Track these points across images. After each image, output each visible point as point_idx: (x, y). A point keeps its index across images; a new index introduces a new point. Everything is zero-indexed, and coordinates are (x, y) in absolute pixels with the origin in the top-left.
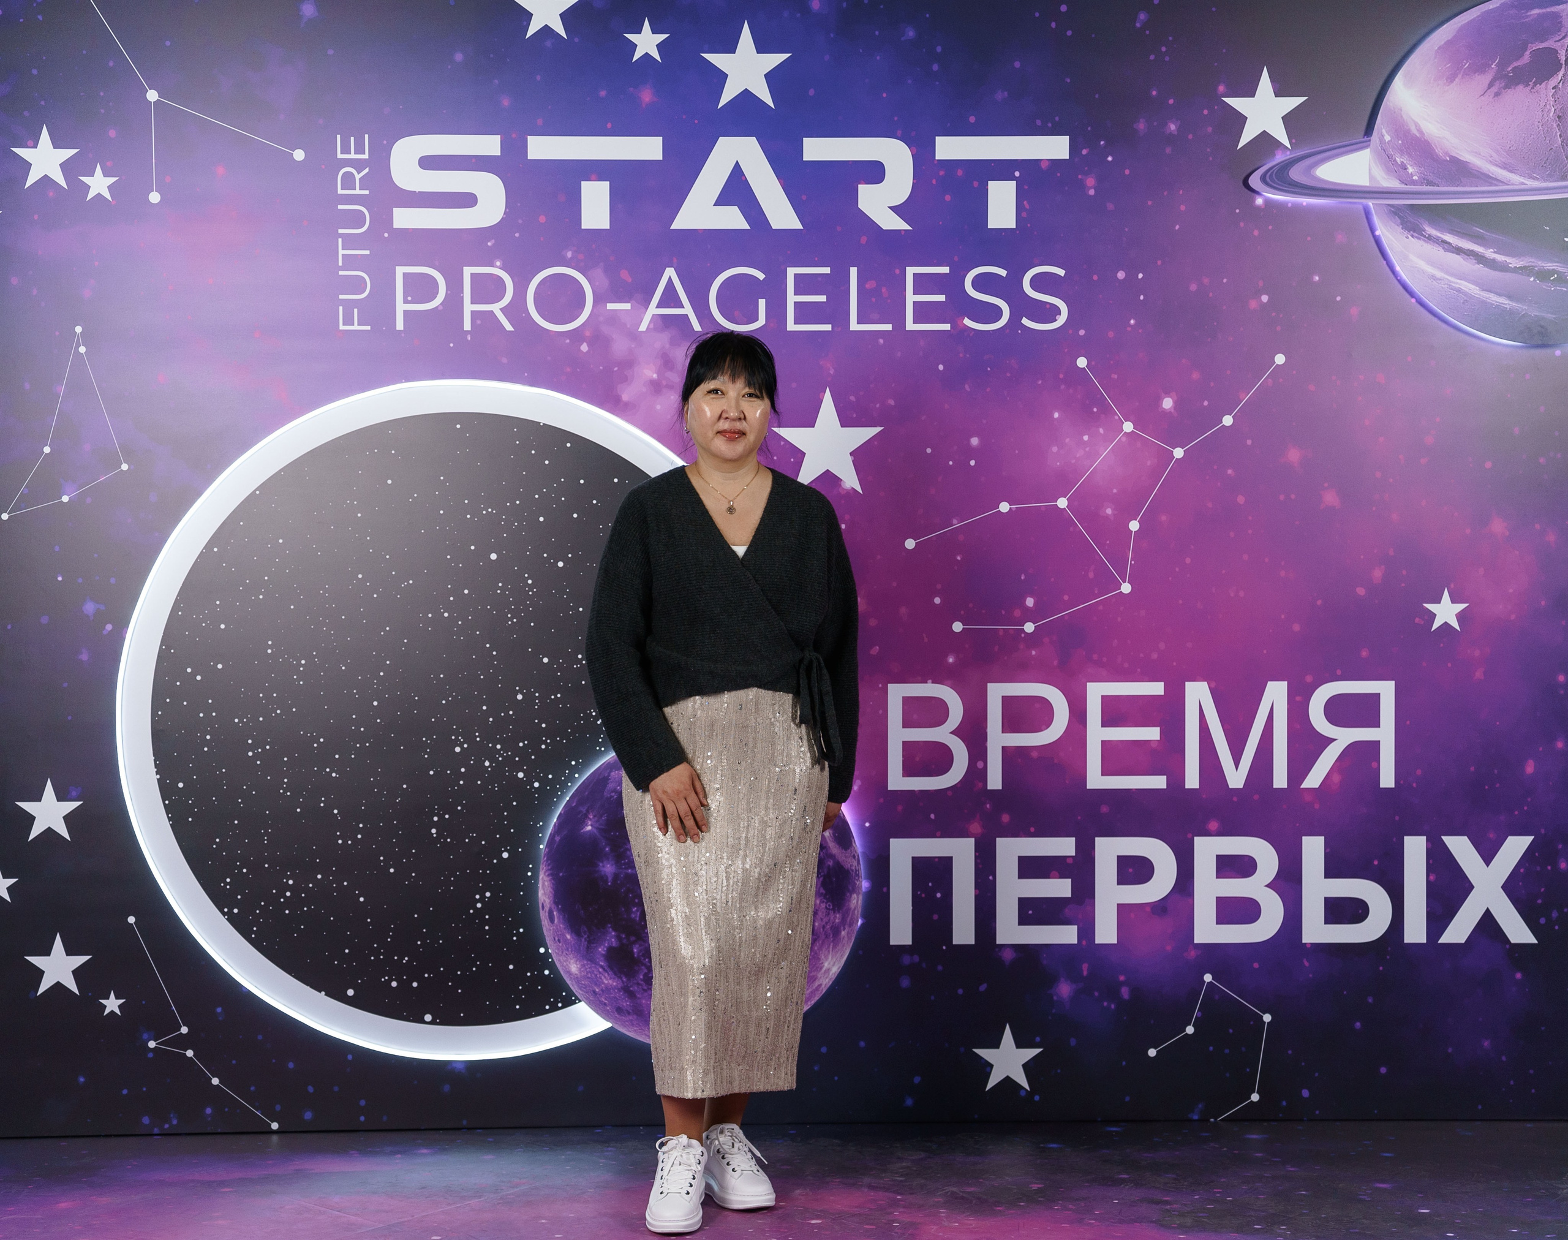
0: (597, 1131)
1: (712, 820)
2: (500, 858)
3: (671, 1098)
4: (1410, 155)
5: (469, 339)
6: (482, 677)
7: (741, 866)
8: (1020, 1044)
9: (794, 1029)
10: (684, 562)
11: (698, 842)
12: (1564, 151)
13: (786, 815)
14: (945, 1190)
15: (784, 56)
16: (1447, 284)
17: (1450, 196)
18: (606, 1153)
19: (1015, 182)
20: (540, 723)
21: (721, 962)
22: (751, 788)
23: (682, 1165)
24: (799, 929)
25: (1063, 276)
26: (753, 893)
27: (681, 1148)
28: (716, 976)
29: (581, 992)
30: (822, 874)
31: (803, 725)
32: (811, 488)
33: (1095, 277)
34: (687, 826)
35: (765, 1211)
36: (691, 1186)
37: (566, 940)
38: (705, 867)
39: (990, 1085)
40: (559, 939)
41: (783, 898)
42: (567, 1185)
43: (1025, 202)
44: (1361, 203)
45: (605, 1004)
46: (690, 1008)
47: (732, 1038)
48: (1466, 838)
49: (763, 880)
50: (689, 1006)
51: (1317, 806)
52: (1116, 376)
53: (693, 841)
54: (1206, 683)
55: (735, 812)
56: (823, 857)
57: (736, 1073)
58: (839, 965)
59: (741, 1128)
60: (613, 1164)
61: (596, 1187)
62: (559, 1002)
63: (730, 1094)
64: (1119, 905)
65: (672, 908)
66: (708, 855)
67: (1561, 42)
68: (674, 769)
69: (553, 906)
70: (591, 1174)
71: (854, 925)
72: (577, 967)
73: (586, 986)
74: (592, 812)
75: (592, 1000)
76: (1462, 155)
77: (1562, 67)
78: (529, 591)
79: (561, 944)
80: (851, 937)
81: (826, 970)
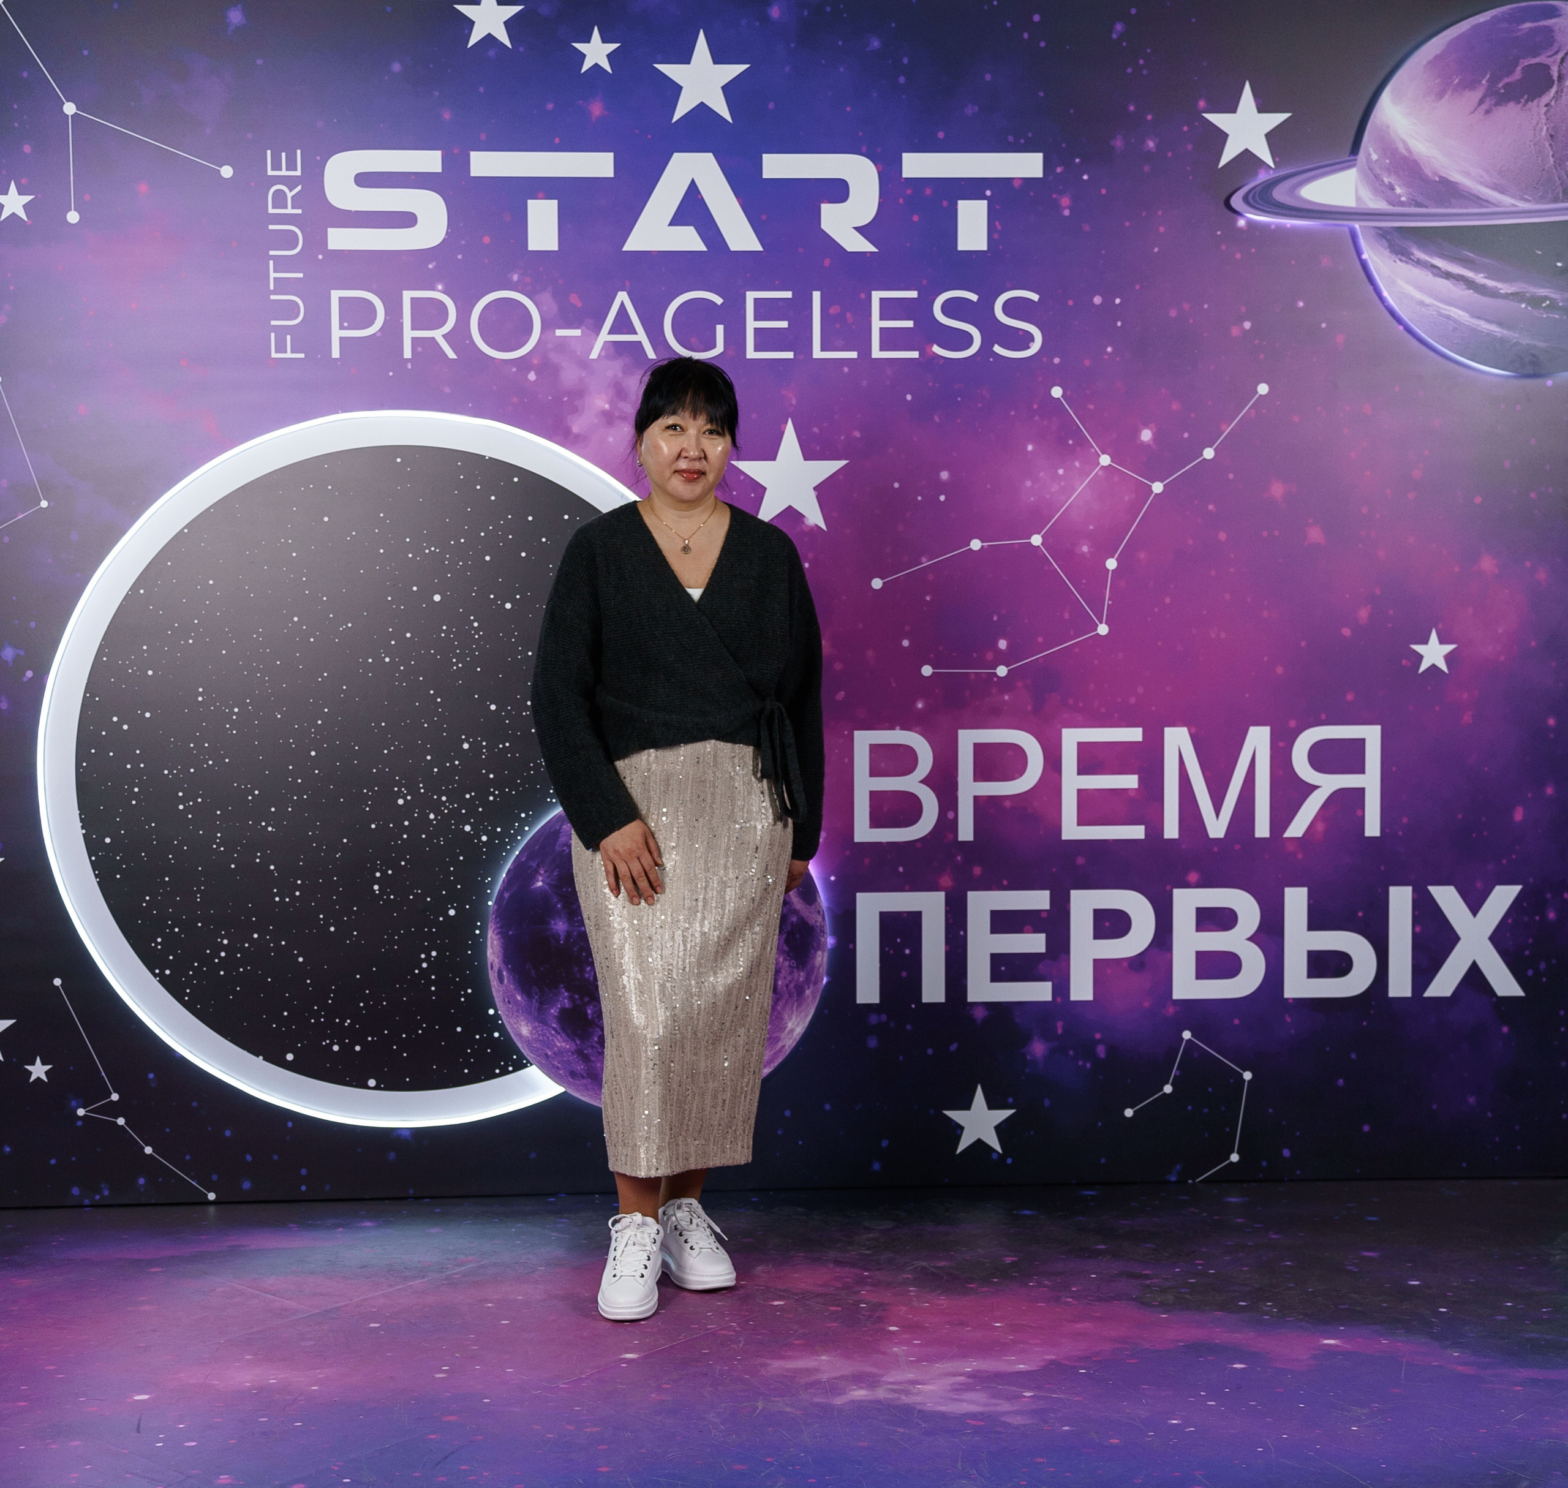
0: (550, 1200)
1: (667, 880)
2: (446, 916)
4: (1398, 175)
5: (410, 367)
6: (426, 725)
7: (698, 929)
8: (992, 1105)
9: (751, 1100)
11: (652, 904)
12: (1556, 171)
13: (746, 874)
14: (914, 1265)
15: (741, 68)
16: (1437, 311)
17: (1439, 219)
18: (558, 1225)
19: (986, 201)
20: (487, 774)
21: (677, 1032)
22: (709, 847)
23: (636, 1245)
25: (1037, 301)
26: (712, 958)
28: (671, 1046)
29: (532, 1055)
32: (772, 525)
33: (1071, 303)
34: (640, 888)
35: (725, 1292)
36: (646, 1267)
37: (516, 1002)
38: (659, 931)
39: (961, 1147)
40: (509, 1000)
42: (516, 1263)
43: (997, 223)
44: (1347, 225)
45: (558, 1068)
46: (643, 1081)
47: (687, 1112)
48: (1452, 887)
49: (722, 943)
50: (642, 1080)
51: (1300, 856)
52: (1092, 407)
53: (648, 904)
54: (1186, 728)
55: (692, 871)
56: (786, 913)
58: (804, 1025)
59: (699, 1203)
60: (566, 1238)
61: (548, 1265)
62: (510, 1065)
63: (686, 1171)
64: (1096, 961)
65: (624, 974)
67: (1554, 57)
69: (503, 966)
70: (542, 1250)
71: (819, 983)
72: (528, 1030)
73: (537, 1049)
74: (543, 867)
75: (544, 1064)
76: (1451, 176)
77: (1553, 84)
78: (474, 634)
79: (511, 1006)
80: (816, 995)
81: (789, 1031)
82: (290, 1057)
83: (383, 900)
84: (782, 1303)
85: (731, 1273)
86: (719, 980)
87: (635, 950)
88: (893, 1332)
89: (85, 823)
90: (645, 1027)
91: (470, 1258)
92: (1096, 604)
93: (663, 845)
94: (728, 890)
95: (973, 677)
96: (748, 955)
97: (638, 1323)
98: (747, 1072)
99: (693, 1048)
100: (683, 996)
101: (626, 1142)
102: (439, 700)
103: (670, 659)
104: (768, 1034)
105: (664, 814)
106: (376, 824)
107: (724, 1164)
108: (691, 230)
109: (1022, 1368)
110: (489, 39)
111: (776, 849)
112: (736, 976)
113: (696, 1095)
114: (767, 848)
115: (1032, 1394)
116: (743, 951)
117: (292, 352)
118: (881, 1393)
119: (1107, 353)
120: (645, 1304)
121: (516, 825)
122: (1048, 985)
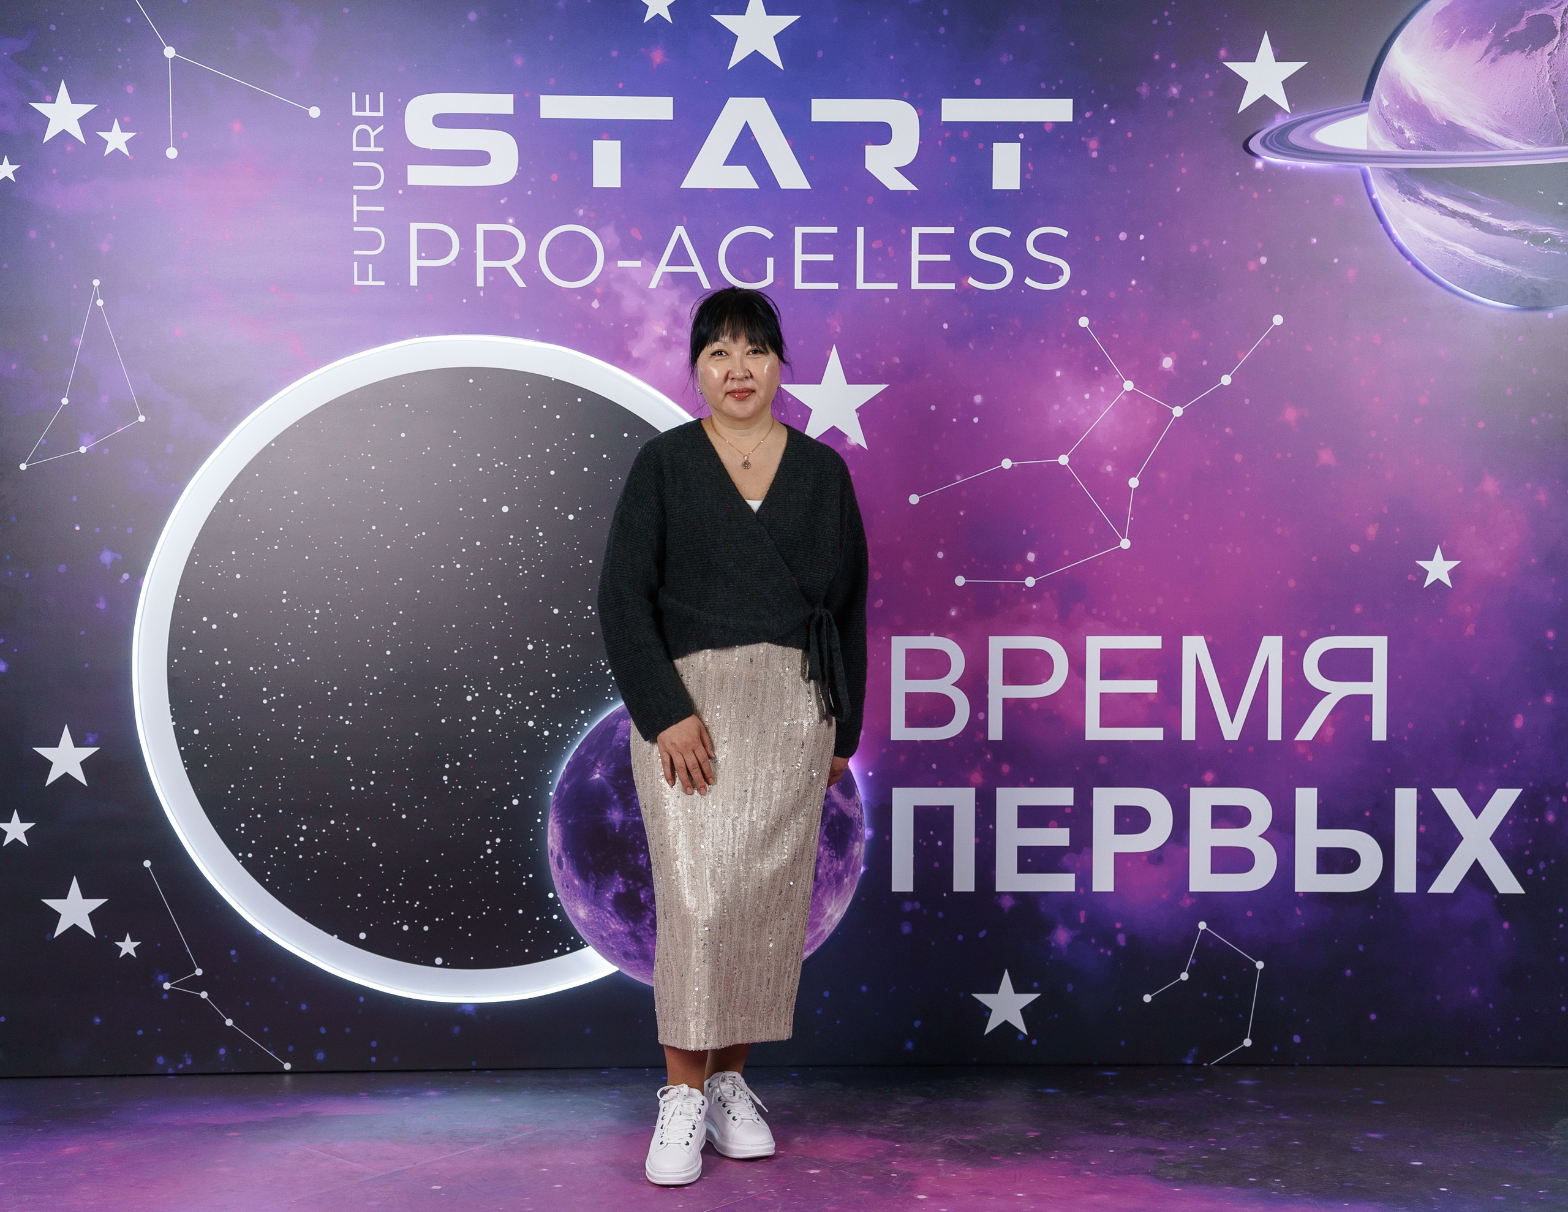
0: (604, 1073)
2: (510, 804)
3: (673, 1049)
4: (1407, 120)
5: (482, 295)
6: (493, 627)
7: (747, 819)
8: (1018, 989)
9: (794, 980)
10: (699, 514)
12: (1559, 116)
14: (943, 1138)
15: (793, 19)
16: (1443, 247)
17: (1447, 160)
18: (611, 1097)
19: (1019, 144)
20: (550, 672)
24: (801, 881)
25: (1066, 237)
27: (682, 1098)
28: (720, 928)
29: (588, 937)
30: (826, 822)
31: (812, 681)
33: (1097, 239)
35: (765, 1160)
36: (691, 1136)
37: (574, 886)
38: (711, 819)
39: (989, 1028)
40: (568, 885)
41: (788, 850)
42: (570, 1131)
43: (1029, 164)
44: (1359, 167)
45: (612, 948)
46: (693, 961)
47: (734, 990)
48: (1455, 790)
49: (769, 832)
50: (692, 959)
51: (1310, 758)
52: (1117, 336)
53: (700, 794)
54: (1203, 637)
57: (739, 1025)
58: (842, 911)
59: (742, 1076)
60: (618, 1108)
61: (599, 1132)
62: (567, 946)
64: (1116, 854)
66: (714, 807)
67: (1557, 8)
68: (684, 721)
69: (562, 853)
70: (595, 1119)
71: (857, 872)
72: (585, 913)
73: (593, 931)
74: (601, 760)
75: (599, 945)
76: (1458, 120)
77: (1557, 34)
78: (540, 543)
79: (569, 890)
80: (854, 883)
81: (828, 917)
82: (363, 936)
83: (452, 789)
84: (818, 1171)
86: (765, 866)
87: (688, 837)
88: (921, 1201)
89: (175, 716)
90: (697, 910)
91: (528, 1125)
92: (1120, 520)
93: (716, 739)
94: (775, 782)
95: (1003, 587)
96: (792, 843)
97: (682, 1188)
98: (790, 953)
99: (740, 930)
100: (732, 881)
102: (506, 604)
103: (730, 566)
104: (809, 918)
106: (446, 719)
107: (769, 1040)
108: (744, 169)
111: (821, 745)
112: (781, 862)
113: (743, 974)
114: (812, 744)
117: (373, 280)
119: (1131, 286)
121: (576, 720)
122: (1072, 877)
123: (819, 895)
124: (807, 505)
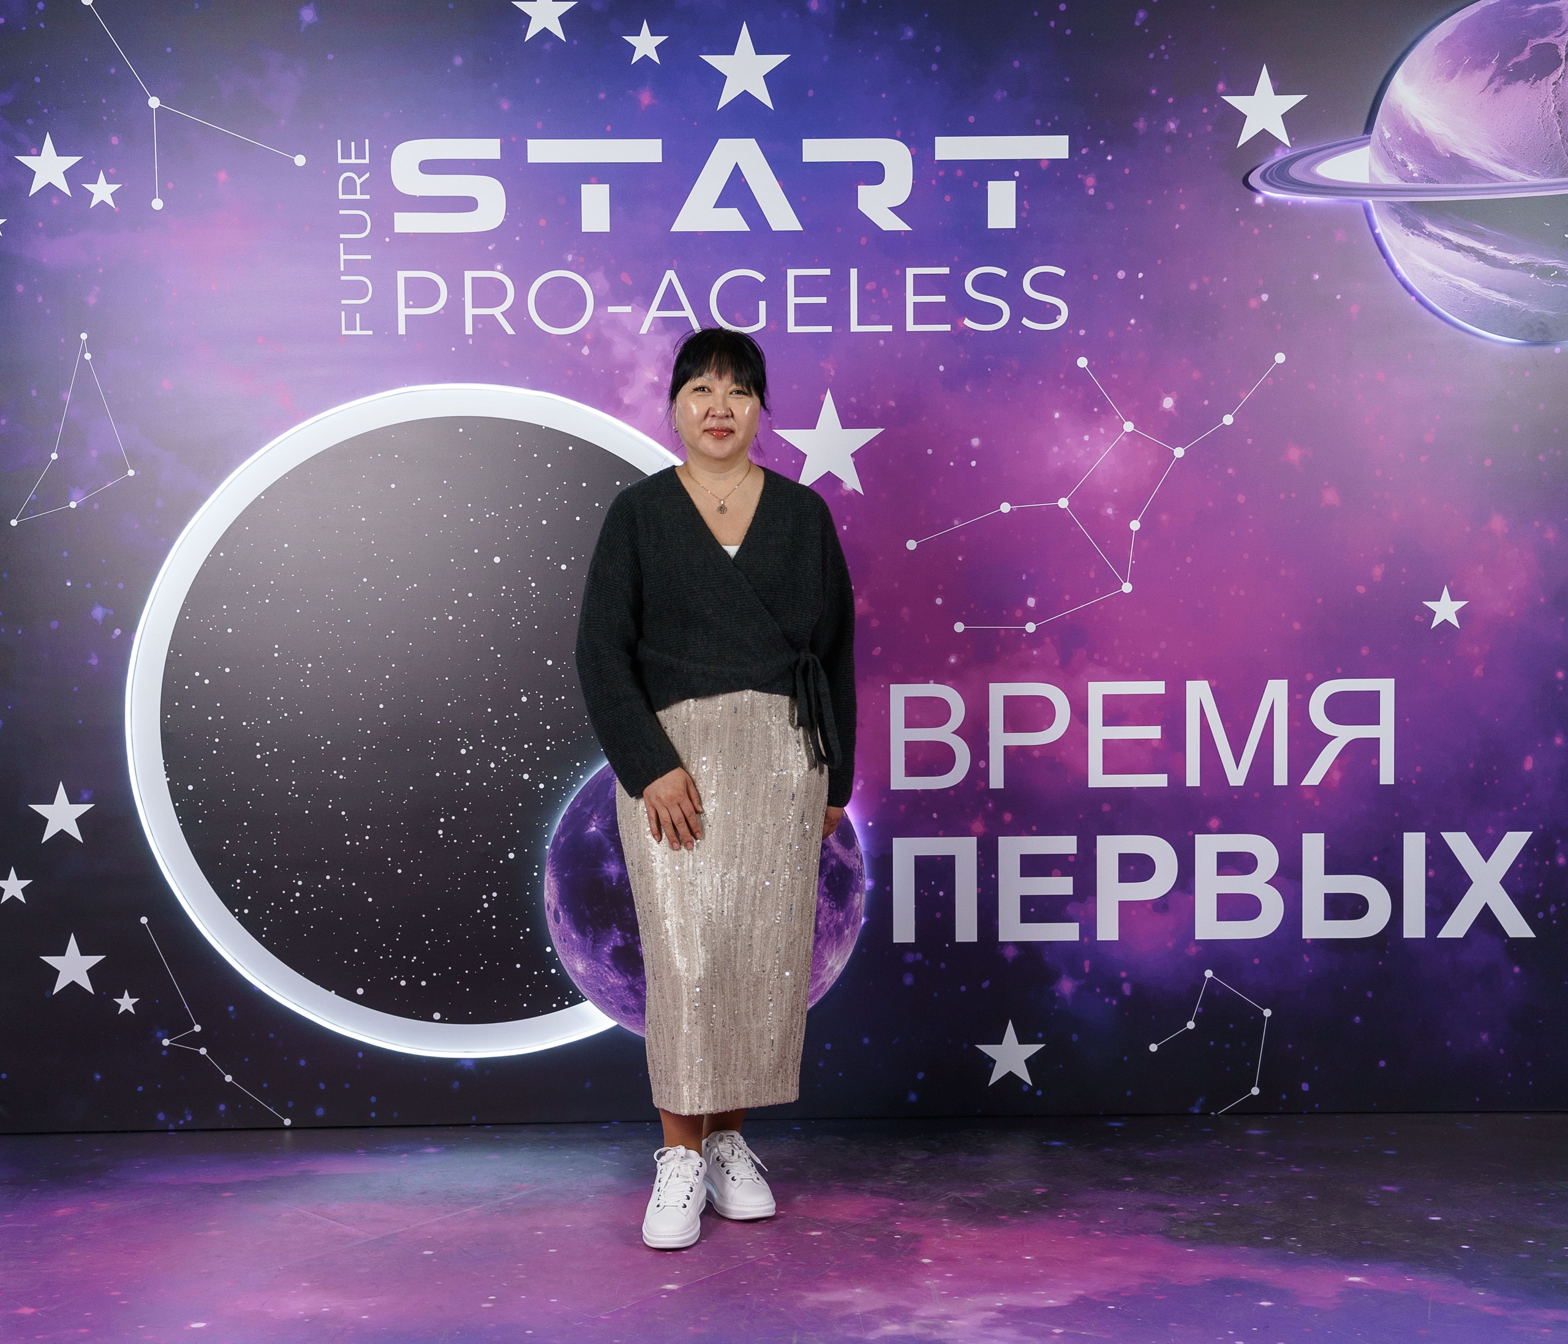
0: (604, 1127)
2: (506, 859)
4: (1410, 152)
5: (471, 343)
6: (487, 680)
8: (1022, 1040)
14: (948, 1195)
16: (1448, 282)
17: (1450, 193)
18: (610, 1153)
19: (1015, 182)
20: (545, 725)
25: (1063, 276)
29: (587, 991)
33: (1095, 277)
37: (572, 940)
39: (993, 1080)
40: (565, 939)
42: (568, 1190)
43: (1025, 202)
44: (1361, 201)
45: (610, 1003)
48: (1465, 834)
51: (1317, 803)
52: (1116, 376)
54: (1207, 682)
58: (843, 963)
60: (617, 1167)
61: (598, 1192)
62: (566, 1000)
64: (1121, 903)
67: (1561, 37)
69: (559, 906)
70: (594, 1177)
71: (858, 923)
72: (583, 967)
73: (591, 985)
74: (597, 813)
75: (598, 999)
76: (1462, 152)
77: (1562, 63)
78: (532, 594)
79: (566, 944)
80: (855, 935)
81: (829, 969)
83: (447, 844)
84: (820, 1233)
85: (771, 1203)
88: (926, 1265)
89: (169, 772)
91: (524, 1185)
92: (1121, 564)
95: (1003, 633)
101: (669, 1080)
105: (704, 763)
108: (735, 211)
109: (1052, 1303)
110: (545, 33)
114: (803, 795)
115: (1062, 1331)
116: (783, 896)
117: (361, 329)
118: (913, 1329)
119: (1130, 325)
120: (687, 1233)
121: (572, 773)
122: (1076, 926)
123: (820, 947)
124: (786, 548)
